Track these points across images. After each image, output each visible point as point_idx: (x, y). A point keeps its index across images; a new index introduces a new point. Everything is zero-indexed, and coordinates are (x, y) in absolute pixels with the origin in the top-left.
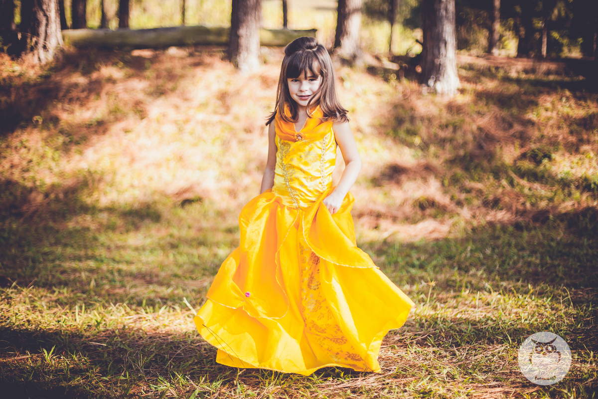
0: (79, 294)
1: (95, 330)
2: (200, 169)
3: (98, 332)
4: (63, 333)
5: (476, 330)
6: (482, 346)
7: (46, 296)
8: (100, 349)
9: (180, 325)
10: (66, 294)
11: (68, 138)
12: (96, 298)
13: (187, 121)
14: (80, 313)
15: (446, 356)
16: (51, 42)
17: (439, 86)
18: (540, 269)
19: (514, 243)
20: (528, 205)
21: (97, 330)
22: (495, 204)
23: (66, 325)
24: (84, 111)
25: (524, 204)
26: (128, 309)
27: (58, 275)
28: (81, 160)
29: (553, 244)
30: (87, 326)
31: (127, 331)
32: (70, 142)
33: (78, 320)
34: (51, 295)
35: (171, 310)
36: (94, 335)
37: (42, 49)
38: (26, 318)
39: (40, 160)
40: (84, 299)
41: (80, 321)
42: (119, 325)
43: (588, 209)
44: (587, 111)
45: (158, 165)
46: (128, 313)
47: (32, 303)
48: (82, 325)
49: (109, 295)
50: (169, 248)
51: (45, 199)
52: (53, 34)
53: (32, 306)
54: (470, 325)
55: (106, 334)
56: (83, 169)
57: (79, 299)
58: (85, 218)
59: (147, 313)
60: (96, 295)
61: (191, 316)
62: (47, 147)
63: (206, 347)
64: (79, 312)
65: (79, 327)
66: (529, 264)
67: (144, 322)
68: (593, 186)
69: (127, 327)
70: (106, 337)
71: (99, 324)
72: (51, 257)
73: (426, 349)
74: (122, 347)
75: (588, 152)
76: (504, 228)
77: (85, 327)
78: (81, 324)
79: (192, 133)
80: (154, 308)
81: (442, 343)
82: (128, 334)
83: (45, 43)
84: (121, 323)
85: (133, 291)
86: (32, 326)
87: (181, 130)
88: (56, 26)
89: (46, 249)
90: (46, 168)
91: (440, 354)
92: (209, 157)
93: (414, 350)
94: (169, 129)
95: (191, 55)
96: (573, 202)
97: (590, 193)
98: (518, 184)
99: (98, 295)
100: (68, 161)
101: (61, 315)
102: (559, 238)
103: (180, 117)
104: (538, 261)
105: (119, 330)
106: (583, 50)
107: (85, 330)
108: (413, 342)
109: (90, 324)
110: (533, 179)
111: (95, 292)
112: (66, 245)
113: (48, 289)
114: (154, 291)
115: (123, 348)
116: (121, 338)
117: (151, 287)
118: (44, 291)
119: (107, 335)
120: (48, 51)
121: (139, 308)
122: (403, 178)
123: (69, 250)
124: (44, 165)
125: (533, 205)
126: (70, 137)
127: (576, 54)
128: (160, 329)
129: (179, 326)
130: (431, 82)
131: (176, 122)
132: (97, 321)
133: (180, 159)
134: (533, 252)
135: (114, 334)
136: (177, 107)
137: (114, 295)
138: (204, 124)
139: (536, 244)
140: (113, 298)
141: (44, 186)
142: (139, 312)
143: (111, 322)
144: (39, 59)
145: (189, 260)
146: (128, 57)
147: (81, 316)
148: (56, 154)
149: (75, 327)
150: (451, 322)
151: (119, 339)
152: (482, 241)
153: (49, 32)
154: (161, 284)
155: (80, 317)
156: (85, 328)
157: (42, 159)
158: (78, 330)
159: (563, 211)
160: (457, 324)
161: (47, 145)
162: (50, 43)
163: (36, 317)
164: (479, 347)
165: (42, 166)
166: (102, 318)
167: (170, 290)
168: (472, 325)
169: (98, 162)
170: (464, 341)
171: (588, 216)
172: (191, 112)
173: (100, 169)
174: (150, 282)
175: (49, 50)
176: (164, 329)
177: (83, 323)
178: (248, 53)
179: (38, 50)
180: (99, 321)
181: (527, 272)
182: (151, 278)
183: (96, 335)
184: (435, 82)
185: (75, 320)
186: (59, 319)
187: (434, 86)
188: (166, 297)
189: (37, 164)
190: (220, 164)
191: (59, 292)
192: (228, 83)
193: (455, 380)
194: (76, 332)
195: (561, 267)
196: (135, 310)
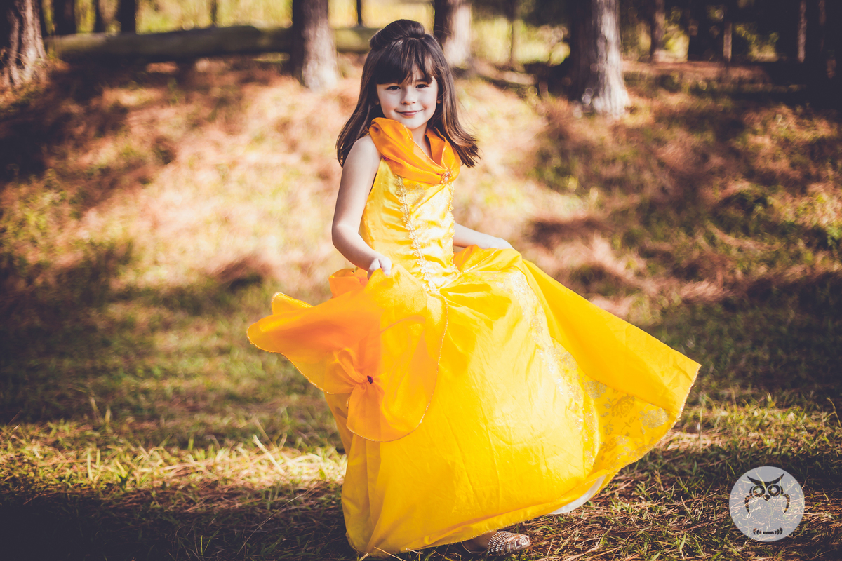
0: (89, 433)
1: (119, 491)
2: (255, 234)
3: (124, 496)
4: (69, 499)
5: (704, 469)
6: (723, 496)
7: (38, 438)
8: (129, 524)
9: (249, 477)
10: (68, 434)
11: (58, 195)
12: (115, 437)
13: (234, 164)
14: (94, 466)
15: (670, 516)
16: (28, 54)
17: (599, 104)
18: (772, 369)
19: (726, 330)
20: (739, 273)
21: (122, 492)
22: (691, 272)
23: (73, 484)
24: (80, 154)
25: (733, 272)
26: (167, 455)
27: (55, 403)
28: (79, 227)
29: (784, 329)
30: (105, 486)
31: (168, 491)
32: (61, 200)
33: (91, 476)
34: (45, 435)
35: (234, 454)
36: (118, 501)
37: (15, 64)
38: (10, 474)
39: (18, 228)
40: (97, 440)
41: (94, 477)
42: (156, 482)
43: (828, 275)
44: (814, 134)
45: (193, 231)
46: (167, 462)
47: (18, 449)
48: (98, 483)
49: (135, 432)
50: (217, 354)
51: (28, 286)
52: (30, 42)
53: (18, 454)
54: (696, 463)
55: (136, 497)
56: (82, 240)
57: (90, 440)
58: (88, 313)
59: (196, 460)
60: (114, 433)
61: (264, 462)
62: (28, 209)
63: (296, 514)
64: (92, 462)
65: (94, 487)
66: (755, 361)
67: (194, 475)
68: (830, 242)
69: (168, 485)
70: (137, 502)
71: (124, 481)
72: (41, 374)
73: (637, 504)
74: (164, 518)
75: (819, 193)
76: (708, 307)
77: (103, 486)
78: (95, 482)
79: (242, 182)
80: (206, 451)
81: (659, 494)
82: (172, 496)
83: (20, 57)
84: (159, 479)
85: (170, 424)
86: (19, 487)
87: (225, 178)
88: (35, 31)
89: (33, 362)
90: (27, 240)
91: (661, 512)
92: (267, 216)
93: (619, 508)
94: (207, 177)
95: (235, 68)
96: (803, 266)
97: (827, 253)
98: (722, 243)
99: (117, 433)
100: (60, 229)
101: (64, 468)
102: (789, 320)
103: (224, 159)
104: (767, 357)
105: (156, 489)
106: (778, 49)
107: (103, 492)
108: (614, 494)
109: (110, 482)
110: (743, 234)
111: (113, 427)
112: (62, 355)
113: (41, 426)
114: (203, 424)
115: (166, 521)
116: (160, 502)
117: (198, 417)
118: (34, 429)
119: (139, 499)
120: (23, 68)
121: (183, 453)
122: (554, 238)
123: (67, 363)
124: (25, 235)
125: (746, 272)
126: (62, 193)
127: (769, 54)
128: (219, 486)
129: (247, 479)
130: (587, 99)
131: (217, 167)
132: (121, 477)
133: (225, 220)
134: (757, 343)
135: (148, 497)
136: (217, 145)
137: (142, 431)
138: (259, 169)
139: (758, 330)
140: (142, 436)
141: (25, 267)
142: (184, 459)
143: (143, 478)
144: (12, 80)
145: (249, 371)
146: (144, 73)
147: (95, 469)
148: (40, 218)
149: (87, 487)
150: (666, 458)
151: (158, 506)
152: (678, 327)
153: (24, 39)
154: (211, 411)
155: (93, 471)
156: (104, 489)
157: (21, 228)
158: (92, 493)
159: (791, 280)
160: (673, 461)
161: (27, 206)
162: (26, 56)
163: (26, 473)
164: (719, 499)
165: (22, 237)
166: (129, 473)
167: (226, 422)
168: (699, 462)
169: (104, 229)
170: (693, 489)
171: (828, 285)
172: (240, 152)
173: (108, 239)
174: (194, 410)
175: (26, 66)
176: (225, 486)
177: (100, 481)
178: (319, 64)
179: (9, 66)
180: (124, 476)
181: (755, 373)
182: (195, 402)
183: (121, 500)
184: (593, 98)
185: (87, 476)
186: (62, 475)
187: (591, 104)
188: (222, 432)
189: (14, 234)
190: (286, 227)
191: (58, 430)
192: (292, 107)
193: (697, 556)
194: (90, 496)
195: (803, 365)
196: (178, 456)
